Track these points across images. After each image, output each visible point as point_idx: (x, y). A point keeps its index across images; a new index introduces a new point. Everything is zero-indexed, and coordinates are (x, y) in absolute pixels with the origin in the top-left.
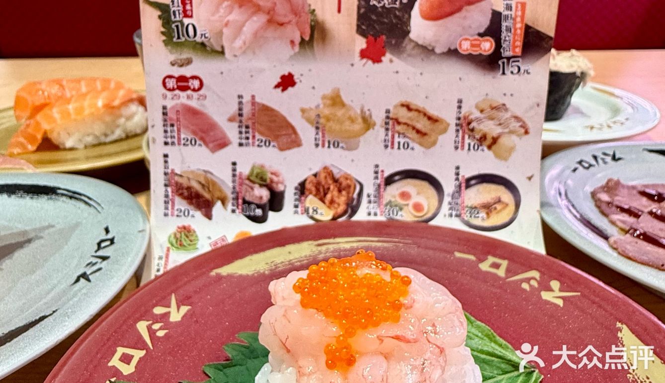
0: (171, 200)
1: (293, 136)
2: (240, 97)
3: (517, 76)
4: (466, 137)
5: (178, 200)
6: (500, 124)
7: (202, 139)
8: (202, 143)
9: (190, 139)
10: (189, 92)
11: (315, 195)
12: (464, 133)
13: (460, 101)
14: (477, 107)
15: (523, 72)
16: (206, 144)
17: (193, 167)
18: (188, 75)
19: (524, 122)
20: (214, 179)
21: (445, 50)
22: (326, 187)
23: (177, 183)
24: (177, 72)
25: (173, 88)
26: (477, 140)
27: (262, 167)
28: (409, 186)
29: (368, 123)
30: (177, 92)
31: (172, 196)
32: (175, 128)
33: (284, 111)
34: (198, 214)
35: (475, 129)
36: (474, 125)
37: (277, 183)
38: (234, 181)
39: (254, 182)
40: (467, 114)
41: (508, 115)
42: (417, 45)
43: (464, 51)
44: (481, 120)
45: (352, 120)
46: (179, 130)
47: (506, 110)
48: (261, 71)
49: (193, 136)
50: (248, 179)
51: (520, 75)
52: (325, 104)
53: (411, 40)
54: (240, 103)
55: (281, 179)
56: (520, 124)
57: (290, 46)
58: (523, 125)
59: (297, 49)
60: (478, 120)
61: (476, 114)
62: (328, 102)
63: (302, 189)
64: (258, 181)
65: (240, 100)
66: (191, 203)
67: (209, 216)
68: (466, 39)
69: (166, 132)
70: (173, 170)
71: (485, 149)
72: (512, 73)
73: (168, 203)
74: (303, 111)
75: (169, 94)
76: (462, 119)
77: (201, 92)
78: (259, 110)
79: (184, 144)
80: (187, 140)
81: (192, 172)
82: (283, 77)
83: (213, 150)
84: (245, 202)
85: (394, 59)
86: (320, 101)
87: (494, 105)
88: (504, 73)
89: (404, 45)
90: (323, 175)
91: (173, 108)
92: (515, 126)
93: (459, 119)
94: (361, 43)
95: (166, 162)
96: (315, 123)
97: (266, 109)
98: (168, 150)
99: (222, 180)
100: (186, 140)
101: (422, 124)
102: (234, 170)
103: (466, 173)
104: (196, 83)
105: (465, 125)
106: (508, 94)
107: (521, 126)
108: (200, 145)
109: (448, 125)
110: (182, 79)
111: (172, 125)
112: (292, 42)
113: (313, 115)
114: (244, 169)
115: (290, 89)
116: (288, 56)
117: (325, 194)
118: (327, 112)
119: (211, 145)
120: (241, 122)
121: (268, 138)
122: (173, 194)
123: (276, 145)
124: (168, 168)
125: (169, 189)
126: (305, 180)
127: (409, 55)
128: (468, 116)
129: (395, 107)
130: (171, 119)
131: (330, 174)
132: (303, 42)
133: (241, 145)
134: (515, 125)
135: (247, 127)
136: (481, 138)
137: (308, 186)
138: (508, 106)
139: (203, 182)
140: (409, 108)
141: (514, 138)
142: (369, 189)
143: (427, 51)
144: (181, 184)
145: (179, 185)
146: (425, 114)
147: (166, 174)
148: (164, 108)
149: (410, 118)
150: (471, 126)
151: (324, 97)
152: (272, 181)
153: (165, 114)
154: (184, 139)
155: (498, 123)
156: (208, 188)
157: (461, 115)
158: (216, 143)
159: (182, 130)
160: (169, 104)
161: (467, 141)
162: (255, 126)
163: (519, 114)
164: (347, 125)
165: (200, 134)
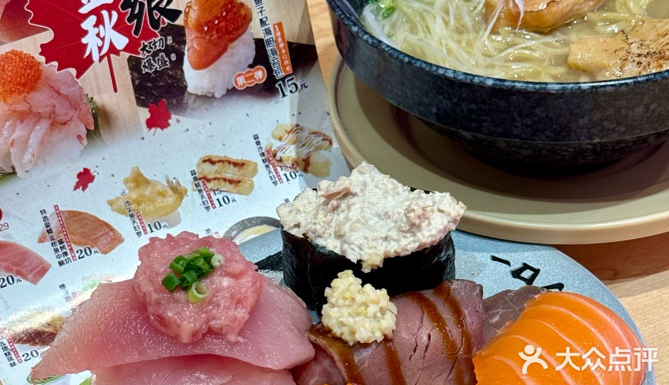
21: (224, 92)
42: (197, 96)
43: (241, 86)
52: (129, 188)
53: (190, 94)
57: (78, 142)
59: (85, 142)
68: (239, 75)
85: (180, 118)
86: (124, 187)
89: (185, 102)
94: (144, 114)
112: (79, 137)
116: (79, 153)
127: (192, 110)
132: (89, 134)
143: (207, 98)
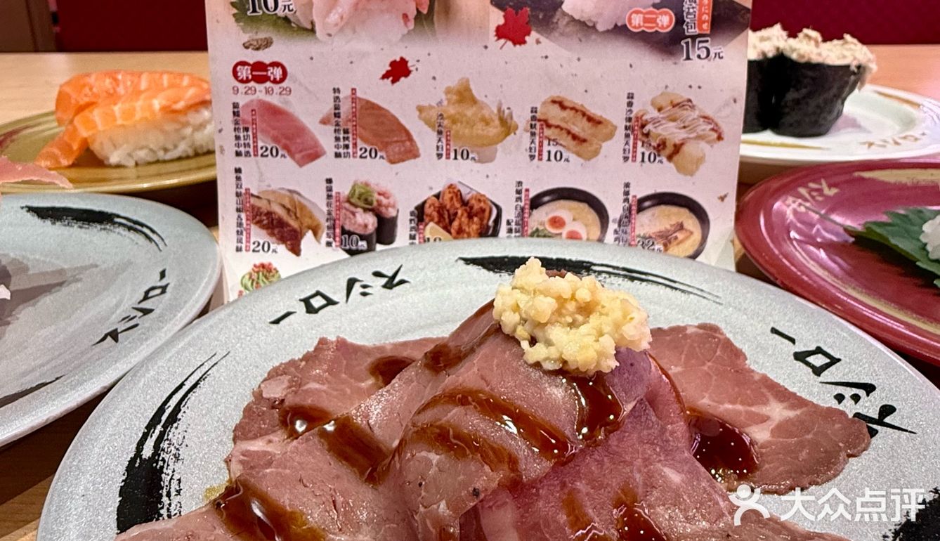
0: (246, 230)
1: (408, 143)
2: (336, 90)
3: (706, 61)
4: (640, 144)
5: (255, 229)
6: (684, 127)
7: (286, 148)
8: (286, 155)
9: (269, 148)
10: (268, 84)
11: (438, 223)
12: (636, 139)
13: (631, 96)
14: (653, 104)
15: (713, 55)
16: (292, 156)
17: (274, 187)
18: (267, 62)
19: (717, 125)
20: (303, 201)
22: (452, 211)
23: (253, 207)
24: (252, 57)
25: (247, 78)
26: (654, 148)
27: (367, 185)
28: (563, 210)
29: (507, 126)
30: (252, 84)
31: (247, 225)
32: (250, 133)
33: (394, 110)
34: (282, 248)
35: (651, 134)
36: (649, 127)
37: (387, 207)
38: (328, 205)
39: (356, 206)
40: (641, 114)
41: (695, 114)
44: (659, 122)
45: (486, 122)
46: (255, 136)
47: (693, 107)
48: (364, 55)
49: (274, 145)
50: (348, 201)
51: (710, 60)
54: (337, 99)
55: (391, 201)
56: (711, 126)
58: (715, 128)
60: (655, 121)
61: (653, 113)
62: (455, 97)
63: (420, 214)
64: (361, 203)
65: (337, 94)
66: (272, 234)
67: (296, 250)
69: (237, 138)
70: (247, 190)
71: (665, 160)
72: (699, 57)
73: (242, 233)
74: (420, 109)
75: (241, 86)
76: (633, 120)
77: (284, 85)
78: (362, 107)
79: (262, 155)
80: (267, 149)
81: (274, 192)
82: (393, 64)
83: (301, 163)
84: (344, 232)
87: (676, 102)
88: (688, 58)
90: (448, 196)
91: (246, 105)
92: (704, 130)
93: (629, 120)
95: (238, 179)
96: (437, 125)
97: (371, 107)
98: (241, 162)
99: (313, 204)
100: (264, 149)
101: (580, 127)
102: (329, 189)
103: (639, 192)
104: (277, 73)
105: (637, 128)
106: (695, 87)
107: (713, 130)
108: (283, 156)
109: (616, 128)
110: (259, 66)
111: (246, 129)
113: (434, 114)
114: (343, 188)
115: (403, 79)
117: (451, 222)
118: (452, 111)
119: (298, 156)
120: (337, 125)
121: (374, 147)
122: (249, 222)
123: (385, 156)
124: (241, 187)
125: (243, 215)
126: (424, 203)
128: (642, 116)
129: (544, 103)
130: (244, 122)
131: (458, 195)
133: (338, 155)
134: (705, 128)
135: (346, 132)
136: (659, 145)
137: (428, 210)
138: (695, 102)
139: (289, 206)
140: (561, 105)
141: (703, 145)
142: (509, 214)
144: (259, 208)
145: (256, 210)
146: (584, 114)
147: (238, 195)
148: (235, 106)
149: (563, 119)
150: (645, 130)
151: (448, 91)
152: (380, 204)
153: (236, 114)
154: (262, 148)
155: (682, 125)
156: (295, 214)
157: (632, 116)
158: (303, 153)
159: (259, 135)
160: (242, 100)
161: (640, 149)
162: (356, 130)
163: (709, 113)
164: (479, 129)
165: (284, 141)
